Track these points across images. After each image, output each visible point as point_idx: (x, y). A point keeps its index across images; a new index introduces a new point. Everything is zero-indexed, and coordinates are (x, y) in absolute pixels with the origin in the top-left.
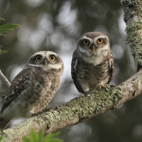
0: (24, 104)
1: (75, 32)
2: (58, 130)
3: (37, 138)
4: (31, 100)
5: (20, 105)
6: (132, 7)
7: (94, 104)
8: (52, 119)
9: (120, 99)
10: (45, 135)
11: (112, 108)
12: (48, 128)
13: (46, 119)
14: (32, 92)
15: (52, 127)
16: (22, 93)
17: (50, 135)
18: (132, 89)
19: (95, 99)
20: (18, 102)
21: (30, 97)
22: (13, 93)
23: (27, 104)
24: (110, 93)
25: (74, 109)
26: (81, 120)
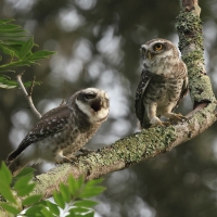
0: (53, 147)
1: (118, 62)
2: (100, 176)
3: (77, 184)
4: (63, 144)
5: (48, 147)
6: (188, 33)
7: (143, 146)
8: (94, 163)
9: (173, 140)
10: (86, 181)
11: (164, 151)
12: (89, 173)
13: (86, 163)
14: (67, 136)
15: (94, 172)
16: (56, 135)
17: (91, 182)
18: (187, 130)
19: (145, 141)
20: (47, 144)
21: (63, 141)
22: (41, 133)
23: (57, 148)
24: (162, 134)
25: (119, 152)
26: (128, 164)
